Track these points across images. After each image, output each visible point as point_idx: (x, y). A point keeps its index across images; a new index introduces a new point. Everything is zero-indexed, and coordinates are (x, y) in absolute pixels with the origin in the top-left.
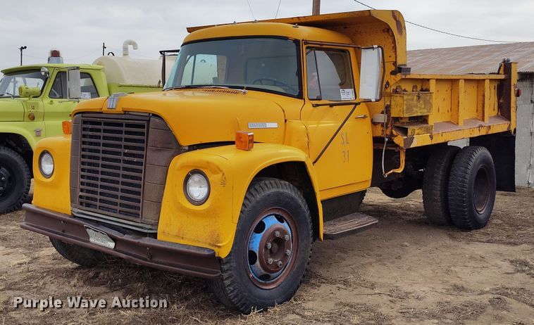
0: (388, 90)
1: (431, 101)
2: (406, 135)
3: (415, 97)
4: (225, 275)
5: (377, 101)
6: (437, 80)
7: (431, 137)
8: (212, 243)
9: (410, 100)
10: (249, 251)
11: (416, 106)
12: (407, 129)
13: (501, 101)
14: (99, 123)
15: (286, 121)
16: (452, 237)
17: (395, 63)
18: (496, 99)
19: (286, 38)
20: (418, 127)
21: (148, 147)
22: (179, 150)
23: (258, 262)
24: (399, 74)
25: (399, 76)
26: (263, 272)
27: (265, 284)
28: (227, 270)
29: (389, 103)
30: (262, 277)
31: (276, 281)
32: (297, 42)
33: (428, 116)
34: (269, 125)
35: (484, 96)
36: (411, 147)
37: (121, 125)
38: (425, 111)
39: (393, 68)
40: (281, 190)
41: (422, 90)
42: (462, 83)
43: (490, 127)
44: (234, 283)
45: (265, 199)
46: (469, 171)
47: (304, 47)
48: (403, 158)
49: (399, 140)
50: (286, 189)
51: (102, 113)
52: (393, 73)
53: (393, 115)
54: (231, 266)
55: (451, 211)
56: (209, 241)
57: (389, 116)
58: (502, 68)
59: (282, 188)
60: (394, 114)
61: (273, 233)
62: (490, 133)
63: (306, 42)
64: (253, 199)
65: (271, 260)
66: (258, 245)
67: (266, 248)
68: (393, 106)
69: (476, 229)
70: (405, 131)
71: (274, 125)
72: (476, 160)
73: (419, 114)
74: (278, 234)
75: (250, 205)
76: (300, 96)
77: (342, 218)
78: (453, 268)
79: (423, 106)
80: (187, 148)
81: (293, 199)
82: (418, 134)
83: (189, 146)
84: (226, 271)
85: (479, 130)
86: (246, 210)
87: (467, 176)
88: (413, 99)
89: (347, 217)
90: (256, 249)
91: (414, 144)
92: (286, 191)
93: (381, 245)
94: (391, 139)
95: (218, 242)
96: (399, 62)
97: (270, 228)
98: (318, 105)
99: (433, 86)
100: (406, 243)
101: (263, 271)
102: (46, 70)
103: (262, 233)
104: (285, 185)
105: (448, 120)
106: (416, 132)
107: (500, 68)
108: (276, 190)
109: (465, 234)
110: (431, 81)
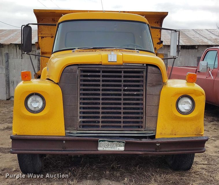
0: (156, 52)
8: (197, 134)
14: (99, 72)
21: (147, 85)
37: (121, 72)
39: (159, 41)
51: (101, 64)
52: (159, 44)
56: (195, 133)
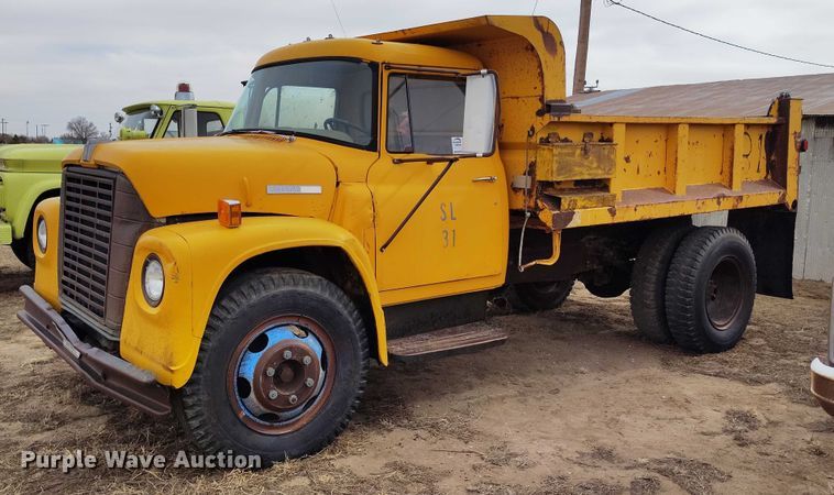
0: (533, 140)
1: (612, 157)
2: (559, 208)
3: (578, 152)
4: (190, 413)
5: (485, 155)
6: (629, 125)
7: (612, 212)
8: (165, 364)
9: (568, 154)
10: (238, 378)
11: (581, 165)
12: (560, 199)
13: (773, 158)
15: (338, 184)
16: (666, 364)
17: (542, 99)
18: (764, 154)
19: (358, 61)
20: (583, 196)
21: (114, 217)
22: (150, 223)
23: (252, 395)
24: (547, 116)
25: (548, 118)
26: (264, 410)
27: (271, 427)
28: (194, 405)
29: (533, 160)
30: (263, 417)
31: (293, 423)
32: (374, 66)
33: (609, 180)
34: (305, 189)
35: (732, 150)
36: (568, 226)
38: (600, 172)
39: (540, 106)
40: (301, 289)
41: (602, 140)
42: (683, 131)
43: (741, 198)
44: (206, 425)
45: (268, 301)
46: (698, 265)
47: (386, 74)
48: (557, 243)
49: (547, 216)
50: (312, 287)
51: (80, 166)
52: (540, 113)
53: (538, 178)
54: (200, 400)
55: (670, 324)
56: (162, 361)
57: (533, 179)
58: (775, 107)
59: (304, 285)
60: (541, 176)
61: (281, 353)
62: (742, 206)
63: (388, 66)
64: (244, 301)
65: (274, 394)
66: (253, 369)
67: (265, 374)
68: (539, 165)
69: (712, 352)
70: (557, 203)
71: (317, 189)
72: (714, 247)
73: (586, 177)
74: (288, 355)
75: (237, 310)
76: (373, 147)
77: (449, 330)
78: (623, 417)
79: (595, 165)
80: (164, 221)
81: (324, 302)
82: (584, 207)
83: (168, 218)
84: (192, 407)
85: (719, 203)
86: (229, 317)
87: (695, 272)
88: (574, 154)
89: (460, 328)
90: (249, 376)
91: (576, 222)
92: (311, 290)
93: (543, 369)
94: (535, 213)
95: (171, 363)
96: (550, 96)
97: (276, 345)
98: (401, 161)
99: (619, 134)
100: (582, 369)
101: (262, 408)
102: (157, 108)
103: (261, 353)
104: (312, 280)
105: (658, 186)
106: (580, 203)
107: (771, 108)
108: (290, 288)
109: (687, 359)
110: (615, 127)
